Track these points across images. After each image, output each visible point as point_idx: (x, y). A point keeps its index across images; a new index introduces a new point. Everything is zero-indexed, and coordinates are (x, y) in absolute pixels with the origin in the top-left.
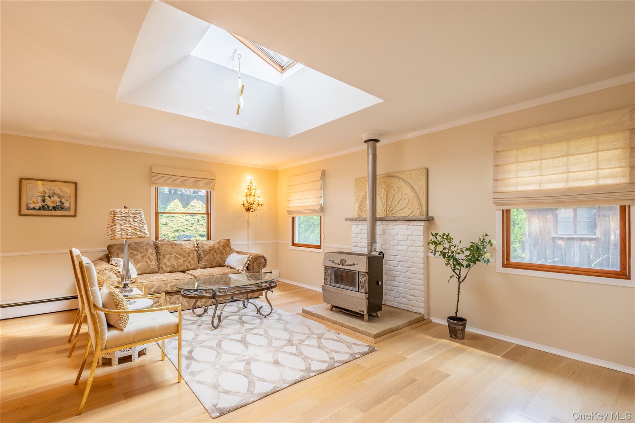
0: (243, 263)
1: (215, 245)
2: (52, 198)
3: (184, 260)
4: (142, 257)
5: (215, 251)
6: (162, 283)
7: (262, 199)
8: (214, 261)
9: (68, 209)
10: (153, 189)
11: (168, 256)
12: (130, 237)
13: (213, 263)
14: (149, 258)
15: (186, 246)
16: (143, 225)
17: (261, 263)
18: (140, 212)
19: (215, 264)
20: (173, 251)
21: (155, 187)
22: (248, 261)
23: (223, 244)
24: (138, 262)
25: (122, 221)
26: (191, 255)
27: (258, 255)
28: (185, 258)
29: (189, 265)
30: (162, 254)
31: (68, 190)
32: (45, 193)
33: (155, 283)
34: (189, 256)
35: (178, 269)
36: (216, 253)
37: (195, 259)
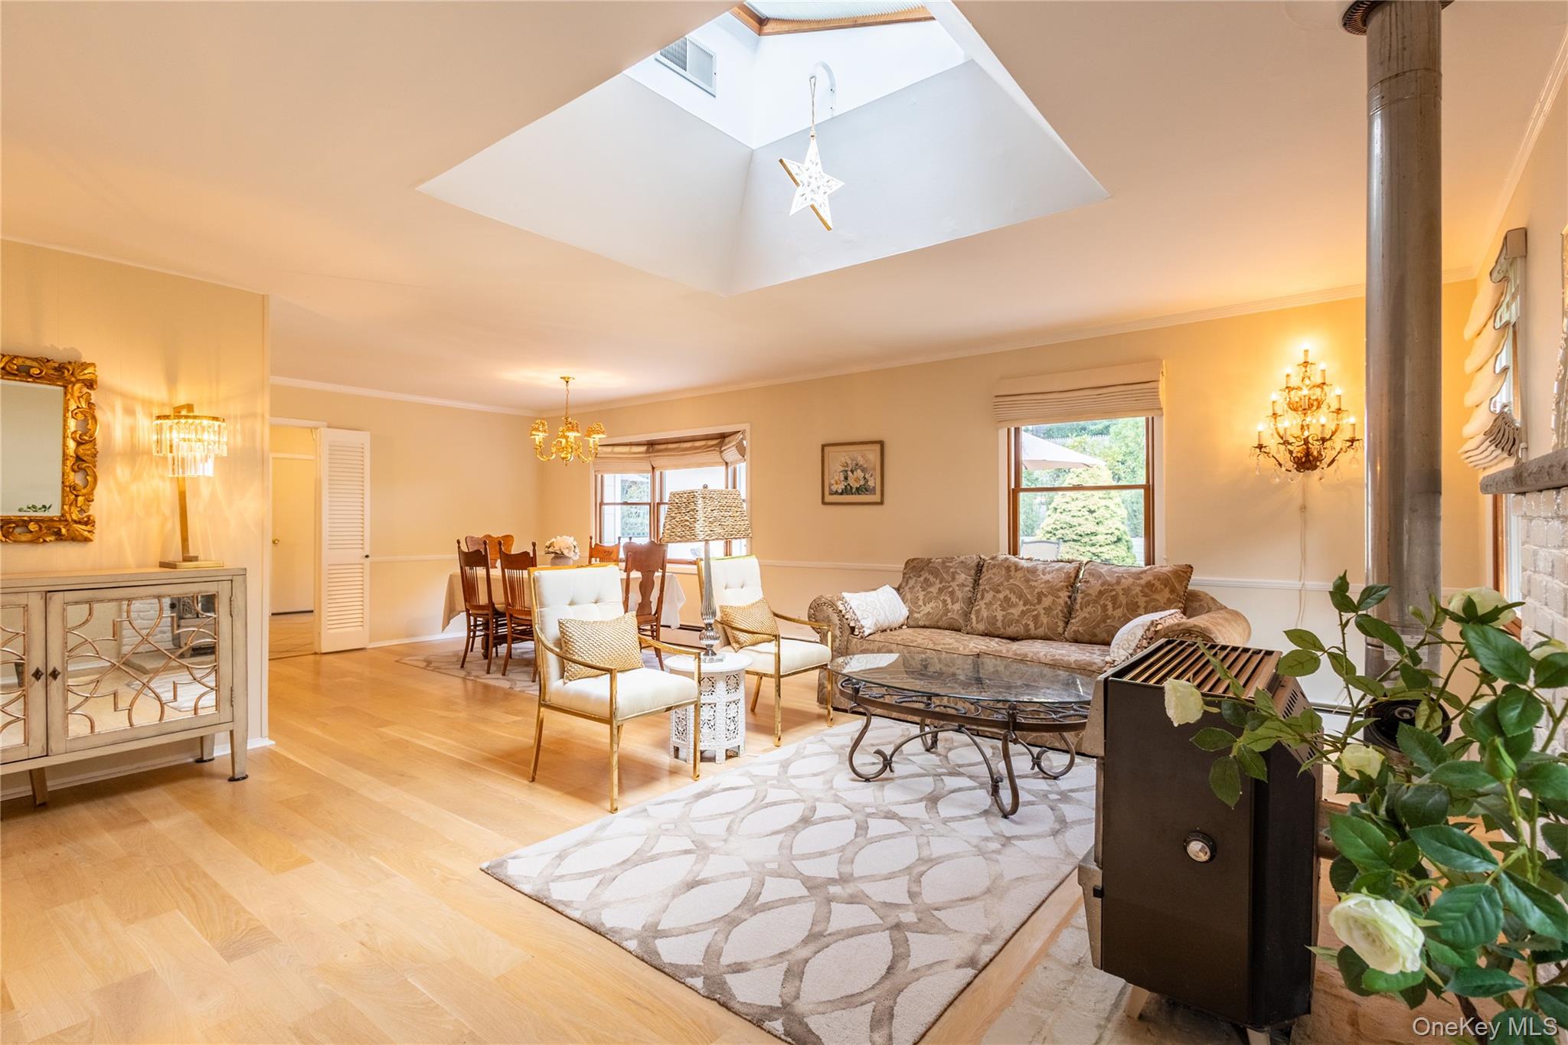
1: (1123, 580)
2: (855, 472)
3: (1023, 610)
4: (941, 590)
5: (1114, 599)
8: (1102, 625)
10: (1003, 433)
11: (992, 593)
13: (1097, 631)
14: (952, 593)
15: (1044, 575)
20: (1006, 583)
21: (1008, 429)
23: (1164, 576)
26: (1047, 601)
28: (1028, 607)
29: (1032, 626)
30: (982, 587)
31: (872, 455)
32: (847, 464)
34: (1039, 602)
35: (1002, 630)
36: (1114, 604)
37: (1055, 612)
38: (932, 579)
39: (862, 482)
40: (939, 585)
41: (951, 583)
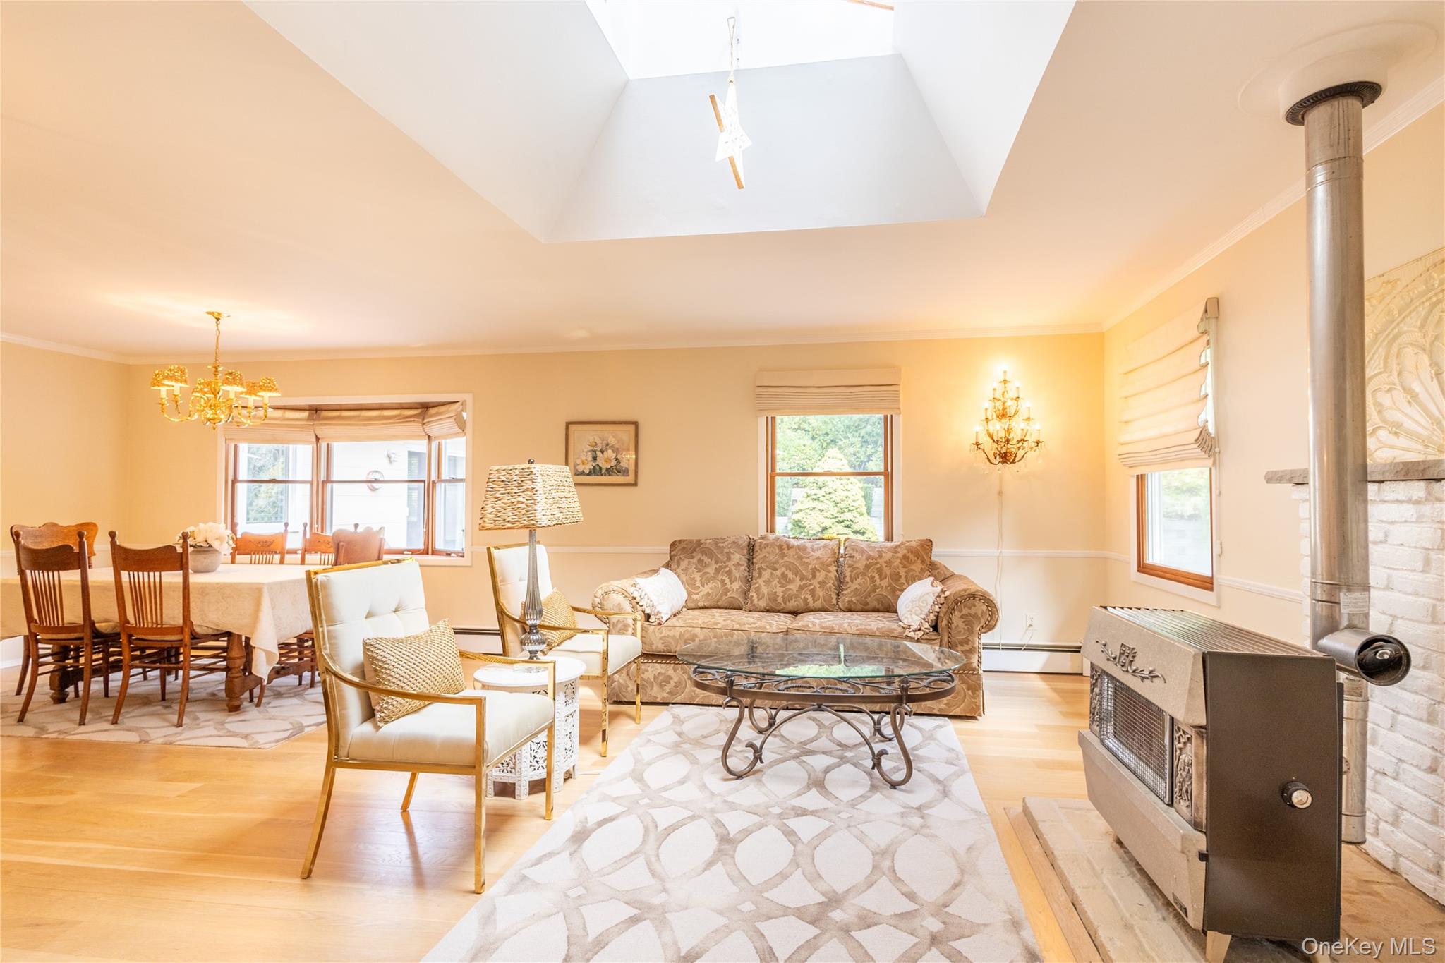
0: (922, 610)
1: (884, 555)
2: (605, 453)
3: (800, 585)
4: (717, 571)
5: (880, 571)
6: (711, 635)
7: (1038, 426)
8: (873, 595)
9: (625, 472)
10: (762, 421)
11: (769, 571)
13: (869, 600)
14: (729, 573)
15: (814, 552)
19: (875, 604)
21: (768, 418)
22: (936, 606)
23: (905, 552)
26: (821, 576)
27: (972, 592)
28: (804, 582)
29: (810, 599)
30: (758, 566)
33: (698, 631)
34: (814, 577)
35: (783, 605)
36: (880, 575)
37: (828, 585)
38: (706, 560)
39: (614, 463)
40: (715, 566)
41: (727, 563)
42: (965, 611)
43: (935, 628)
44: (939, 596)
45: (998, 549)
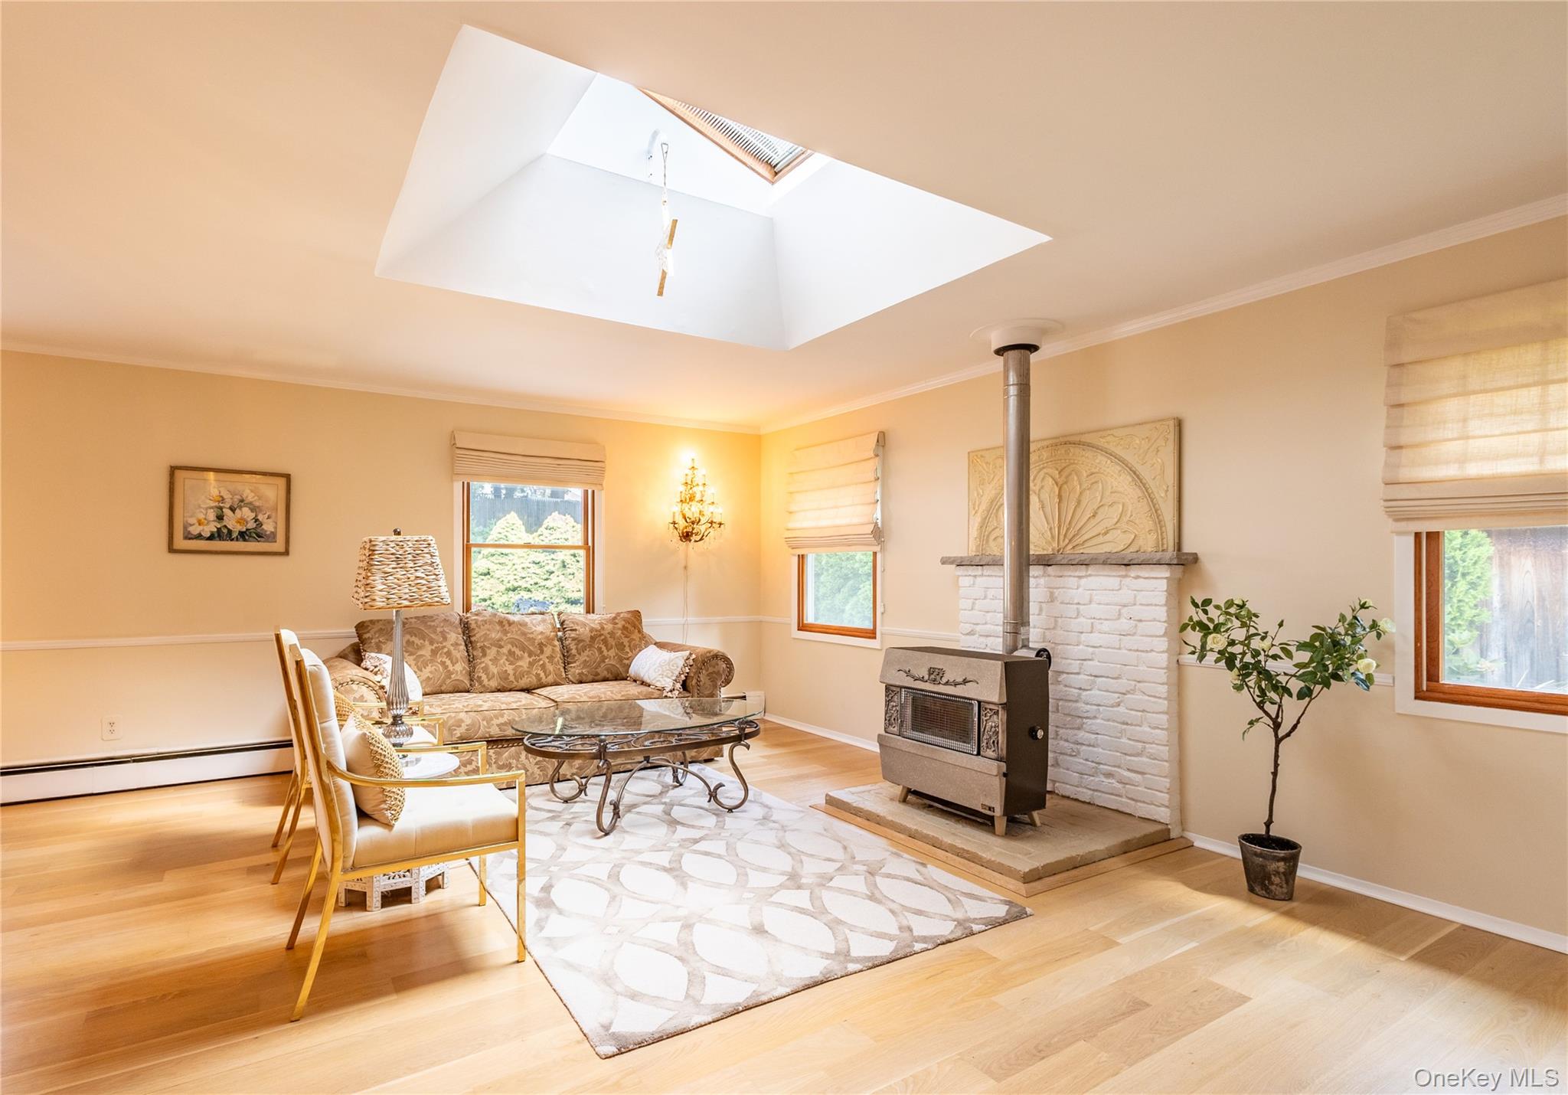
0: (672, 672)
1: (605, 626)
2: (237, 511)
3: (530, 662)
4: (434, 652)
5: (605, 642)
6: (479, 717)
7: (720, 510)
8: (603, 665)
9: (271, 537)
10: (458, 487)
11: (494, 650)
12: (406, 603)
13: (599, 670)
14: (449, 654)
15: (535, 627)
16: (435, 574)
17: (718, 673)
18: (429, 544)
19: (605, 674)
20: (505, 638)
21: (463, 483)
22: (687, 668)
23: (623, 623)
24: (425, 665)
25: (388, 565)
26: (548, 651)
27: (712, 654)
28: (533, 658)
29: (542, 675)
30: (479, 645)
31: (271, 492)
32: (223, 499)
33: (462, 715)
34: (542, 652)
35: (515, 683)
36: (606, 646)
37: (556, 660)
38: (417, 641)
39: (251, 525)
40: (430, 648)
41: (444, 644)
42: (711, 670)
43: (684, 686)
44: (688, 659)
45: (683, 617)
